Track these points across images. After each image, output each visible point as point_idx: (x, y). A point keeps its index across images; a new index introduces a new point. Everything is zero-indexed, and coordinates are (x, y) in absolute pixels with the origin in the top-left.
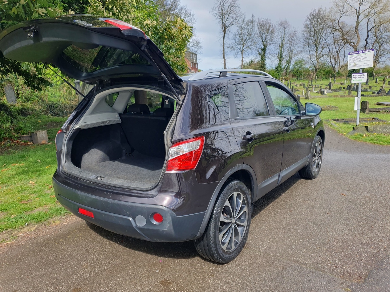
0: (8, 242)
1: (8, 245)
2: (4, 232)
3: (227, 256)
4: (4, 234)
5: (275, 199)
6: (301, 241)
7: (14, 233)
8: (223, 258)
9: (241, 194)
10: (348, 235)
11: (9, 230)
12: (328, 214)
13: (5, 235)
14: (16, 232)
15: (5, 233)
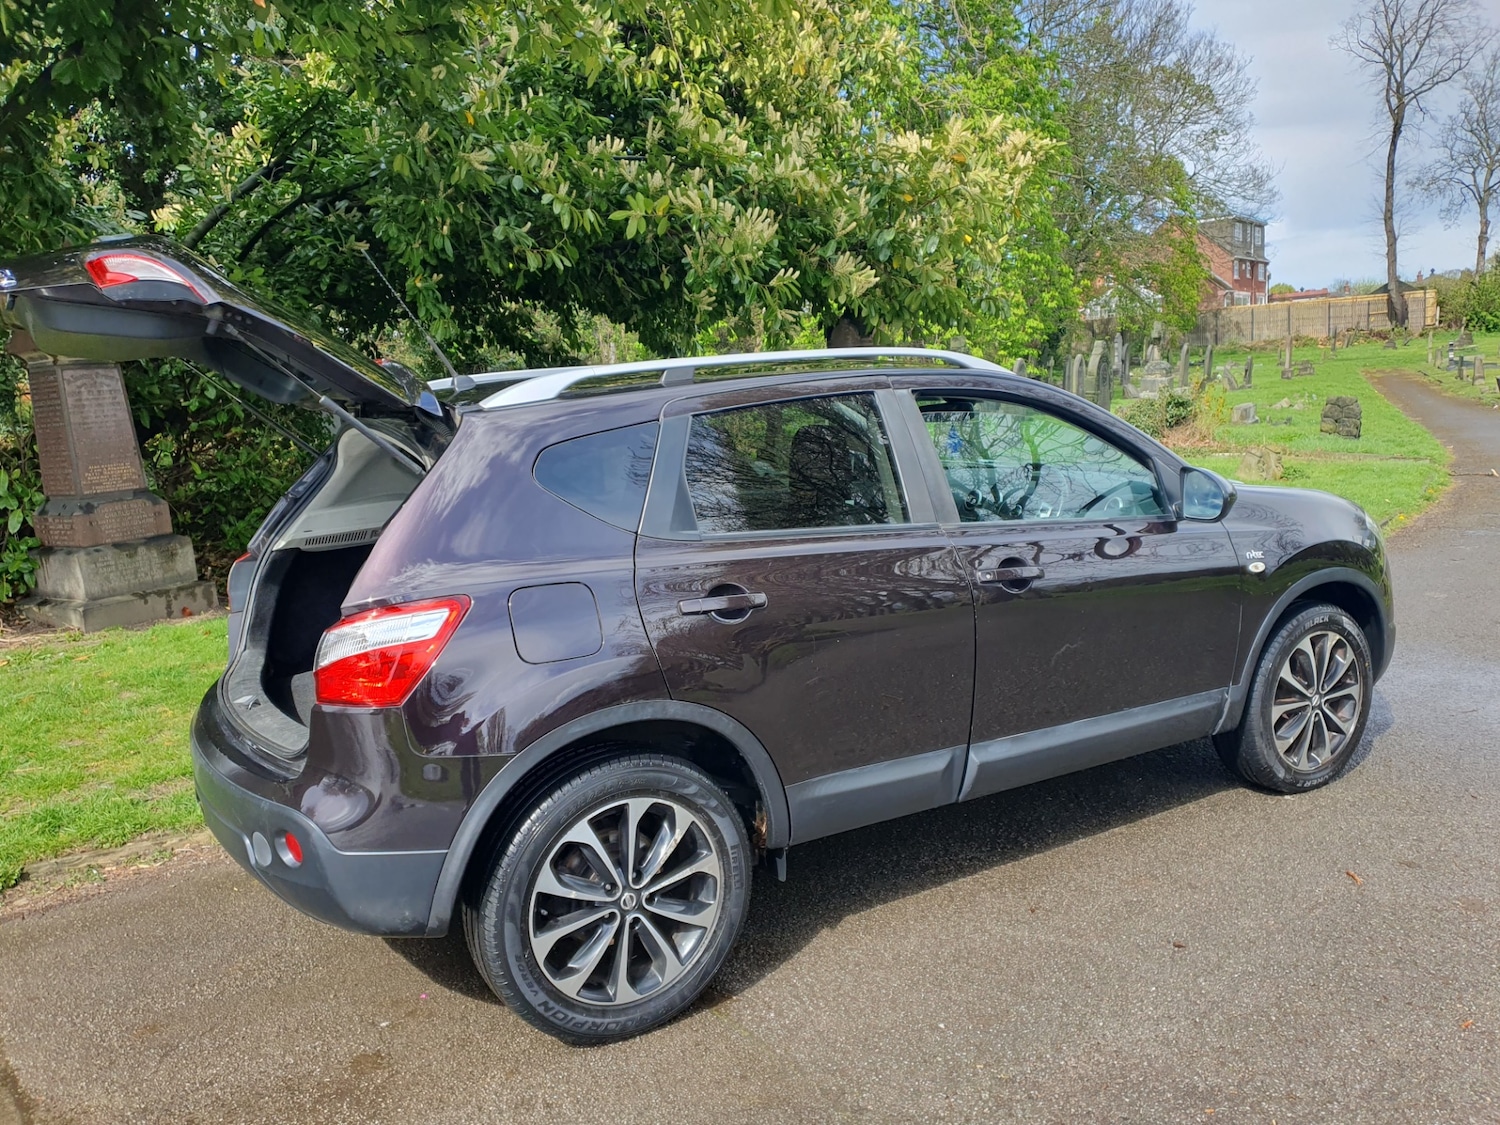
0: (141, 866)
1: (138, 872)
2: (145, 836)
3: (580, 1018)
4: (143, 841)
5: (1030, 851)
6: (942, 1026)
7: (169, 843)
8: (552, 1022)
9: (676, 807)
10: (1166, 1043)
11: (160, 832)
12: (1175, 946)
13: (145, 844)
14: (175, 840)
15: (148, 839)
